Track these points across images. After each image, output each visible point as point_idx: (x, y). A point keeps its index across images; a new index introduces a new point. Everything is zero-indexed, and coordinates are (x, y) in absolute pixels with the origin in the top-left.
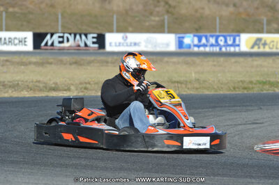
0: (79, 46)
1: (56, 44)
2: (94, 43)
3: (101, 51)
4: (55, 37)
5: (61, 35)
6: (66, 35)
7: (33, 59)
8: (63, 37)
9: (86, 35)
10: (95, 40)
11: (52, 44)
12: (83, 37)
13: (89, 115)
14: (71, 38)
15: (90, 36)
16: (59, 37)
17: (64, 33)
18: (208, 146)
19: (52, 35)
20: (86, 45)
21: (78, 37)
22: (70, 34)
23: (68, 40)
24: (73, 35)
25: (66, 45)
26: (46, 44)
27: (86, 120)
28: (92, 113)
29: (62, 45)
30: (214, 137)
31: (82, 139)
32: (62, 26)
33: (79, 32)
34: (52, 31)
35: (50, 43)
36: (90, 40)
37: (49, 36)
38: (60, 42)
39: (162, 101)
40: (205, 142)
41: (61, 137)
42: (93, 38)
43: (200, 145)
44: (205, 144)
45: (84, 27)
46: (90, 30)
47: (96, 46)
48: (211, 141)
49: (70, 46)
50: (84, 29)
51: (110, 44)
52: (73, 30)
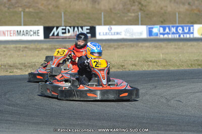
1: (60, 34)
2: (87, 33)
3: (93, 39)
4: (60, 29)
6: (67, 28)
7: (45, 46)
8: (65, 29)
9: (82, 28)
10: (88, 31)
11: (58, 35)
12: (80, 29)
14: (71, 30)
15: (85, 28)
16: (63, 29)
19: (57, 28)
21: (76, 29)
22: (70, 27)
23: (69, 32)
24: (72, 28)
25: (67, 35)
26: (53, 35)
29: (65, 35)
32: (64, 22)
33: (77, 25)
34: (58, 25)
35: (56, 34)
36: (85, 31)
37: (55, 29)
38: (63, 33)
42: (87, 29)
45: (80, 22)
46: (85, 24)
47: (90, 35)
49: (71, 36)
50: (80, 23)
51: (100, 33)
52: (73, 24)
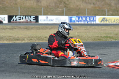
0: (27, 21)
1: (18, 20)
2: (34, 20)
3: (37, 23)
4: (17, 17)
5: (20, 16)
6: (22, 16)
7: (8, 27)
8: (20, 17)
9: (30, 17)
10: (34, 18)
11: (16, 20)
12: (29, 17)
14: (24, 18)
15: (32, 17)
16: (19, 17)
17: (21, 16)
19: (16, 16)
20: (30, 21)
21: (27, 17)
22: (24, 16)
23: (23, 19)
24: (25, 16)
25: (22, 20)
26: (13, 20)
29: (20, 21)
32: (20, 13)
33: (28, 15)
34: (16, 15)
35: (15, 20)
36: (32, 19)
37: (14, 17)
38: (19, 19)
42: (33, 17)
45: (30, 13)
46: (32, 14)
47: (35, 21)
49: (24, 21)
50: (30, 14)
51: (41, 20)
52: (25, 14)
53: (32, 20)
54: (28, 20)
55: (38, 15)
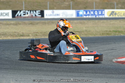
0: (32, 16)
1: (22, 15)
2: (39, 14)
3: (43, 18)
4: (22, 12)
5: (24, 11)
6: (27, 11)
7: (12, 22)
8: (25, 12)
9: (35, 11)
10: (39, 13)
12: (34, 12)
13: (42, 47)
15: (37, 11)
16: (24, 12)
17: (26, 10)
18: (93, 60)
19: (20, 11)
20: (36, 16)
21: (32, 12)
22: (28, 11)
23: (27, 14)
24: (30, 11)
25: (26, 15)
27: (40, 49)
28: (43, 46)
29: (25, 16)
30: (95, 56)
31: (38, 58)
32: (25, 7)
33: (33, 10)
35: (19, 15)
36: (37, 13)
37: (19, 12)
38: (24, 14)
39: (73, 40)
40: (91, 59)
41: (30, 57)
42: (39, 12)
43: (89, 60)
44: (92, 59)
46: (37, 9)
47: (40, 16)
48: (94, 58)
49: (29, 16)
50: (35, 8)
51: (47, 15)
52: (30, 9)
53: (37, 15)
54: (33, 14)
55: (43, 10)
